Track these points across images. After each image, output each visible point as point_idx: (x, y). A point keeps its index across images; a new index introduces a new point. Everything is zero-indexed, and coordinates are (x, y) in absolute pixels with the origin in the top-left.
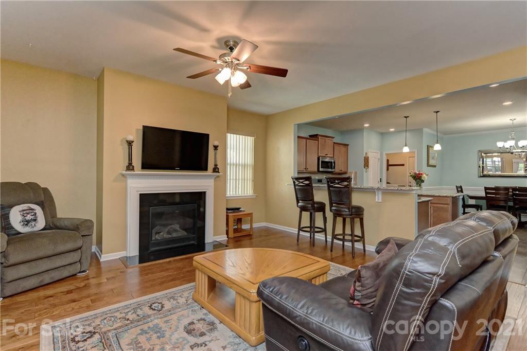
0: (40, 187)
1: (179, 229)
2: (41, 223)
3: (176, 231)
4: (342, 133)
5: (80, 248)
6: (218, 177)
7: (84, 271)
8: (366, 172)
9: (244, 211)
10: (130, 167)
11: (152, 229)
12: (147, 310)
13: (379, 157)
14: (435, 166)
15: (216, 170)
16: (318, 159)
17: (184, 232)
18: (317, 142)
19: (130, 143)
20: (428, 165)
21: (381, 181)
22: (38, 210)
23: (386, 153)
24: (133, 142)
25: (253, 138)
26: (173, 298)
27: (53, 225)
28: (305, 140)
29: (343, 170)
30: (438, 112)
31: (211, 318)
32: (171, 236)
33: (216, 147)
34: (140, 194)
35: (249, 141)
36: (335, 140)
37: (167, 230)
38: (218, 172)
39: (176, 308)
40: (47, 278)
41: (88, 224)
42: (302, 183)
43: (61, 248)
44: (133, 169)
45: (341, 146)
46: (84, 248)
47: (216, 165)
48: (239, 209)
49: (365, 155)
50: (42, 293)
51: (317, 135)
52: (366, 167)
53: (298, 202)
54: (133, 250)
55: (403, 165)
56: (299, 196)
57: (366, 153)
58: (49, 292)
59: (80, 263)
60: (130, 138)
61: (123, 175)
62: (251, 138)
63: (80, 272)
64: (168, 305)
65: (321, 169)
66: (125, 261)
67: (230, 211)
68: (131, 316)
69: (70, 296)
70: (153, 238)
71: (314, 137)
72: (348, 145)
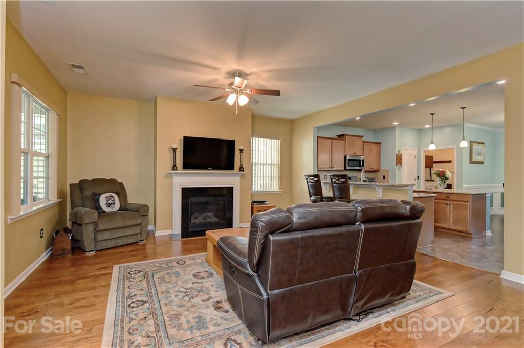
0: (117, 181)
1: (212, 216)
2: (117, 206)
3: (209, 217)
4: (375, 131)
5: (140, 224)
6: (243, 174)
7: (143, 241)
8: (399, 169)
9: (269, 204)
10: (174, 167)
11: (191, 216)
12: (174, 264)
13: (416, 155)
14: (482, 163)
15: (241, 169)
16: (345, 157)
17: (215, 218)
18: (344, 141)
19: (174, 150)
20: (471, 162)
21: (418, 179)
22: (116, 197)
23: (425, 149)
24: (176, 149)
25: (280, 141)
26: (193, 259)
27: (124, 208)
28: (330, 140)
29: (375, 168)
30: (464, 108)
31: (213, 271)
32: (205, 221)
33: (241, 151)
34: (182, 188)
35: (275, 144)
36: (364, 139)
37: (203, 216)
38: (243, 171)
39: (193, 264)
40: (120, 242)
41: (145, 208)
42: (312, 179)
43: (128, 223)
44: (177, 169)
45: (373, 144)
46: (143, 224)
47: (241, 165)
48: (264, 202)
49: (397, 153)
50: (117, 250)
51: (344, 135)
52: (399, 165)
53: (311, 196)
54: (177, 229)
55: (450, 162)
56: (311, 191)
57: (399, 151)
58: (121, 250)
59: (141, 235)
60: (175, 146)
61: (170, 174)
62: (277, 140)
63: (140, 241)
64: (188, 262)
65: (347, 168)
66: (171, 237)
67: (256, 204)
68: (163, 266)
69: (132, 254)
70: (192, 222)
71: (341, 137)
72: (380, 143)
